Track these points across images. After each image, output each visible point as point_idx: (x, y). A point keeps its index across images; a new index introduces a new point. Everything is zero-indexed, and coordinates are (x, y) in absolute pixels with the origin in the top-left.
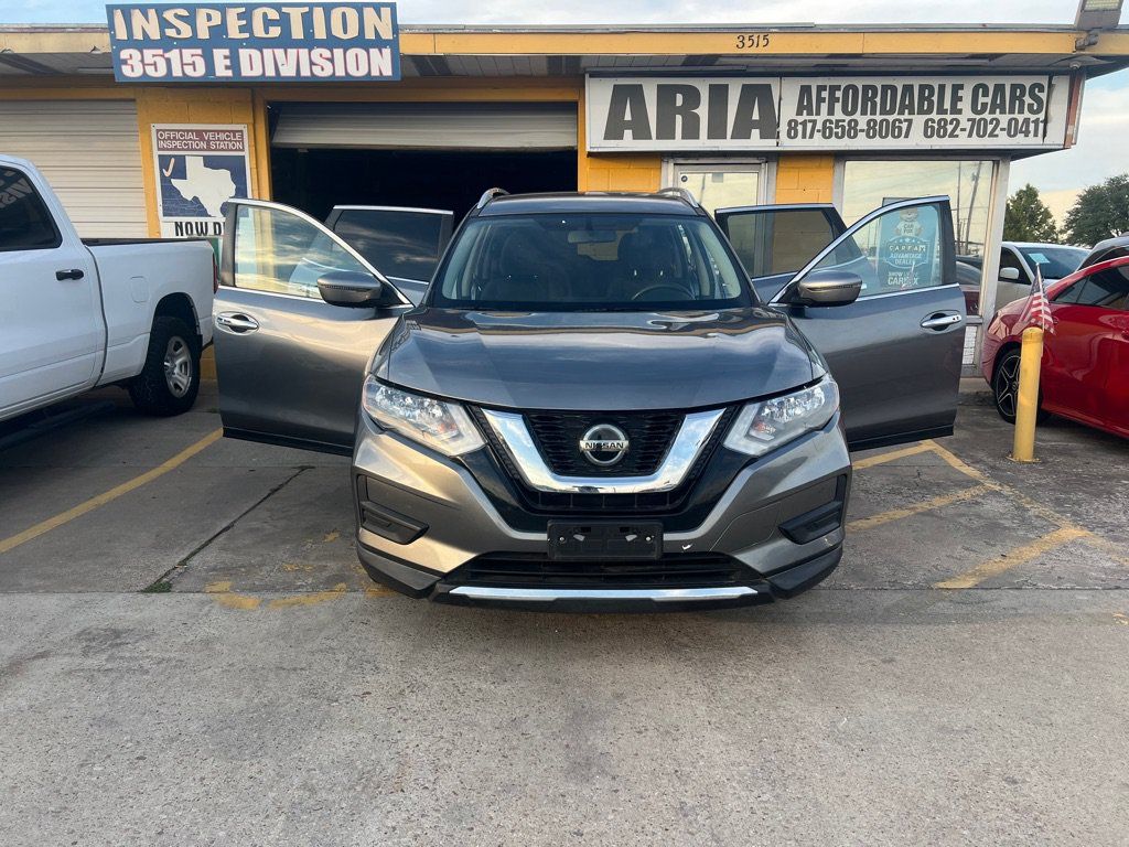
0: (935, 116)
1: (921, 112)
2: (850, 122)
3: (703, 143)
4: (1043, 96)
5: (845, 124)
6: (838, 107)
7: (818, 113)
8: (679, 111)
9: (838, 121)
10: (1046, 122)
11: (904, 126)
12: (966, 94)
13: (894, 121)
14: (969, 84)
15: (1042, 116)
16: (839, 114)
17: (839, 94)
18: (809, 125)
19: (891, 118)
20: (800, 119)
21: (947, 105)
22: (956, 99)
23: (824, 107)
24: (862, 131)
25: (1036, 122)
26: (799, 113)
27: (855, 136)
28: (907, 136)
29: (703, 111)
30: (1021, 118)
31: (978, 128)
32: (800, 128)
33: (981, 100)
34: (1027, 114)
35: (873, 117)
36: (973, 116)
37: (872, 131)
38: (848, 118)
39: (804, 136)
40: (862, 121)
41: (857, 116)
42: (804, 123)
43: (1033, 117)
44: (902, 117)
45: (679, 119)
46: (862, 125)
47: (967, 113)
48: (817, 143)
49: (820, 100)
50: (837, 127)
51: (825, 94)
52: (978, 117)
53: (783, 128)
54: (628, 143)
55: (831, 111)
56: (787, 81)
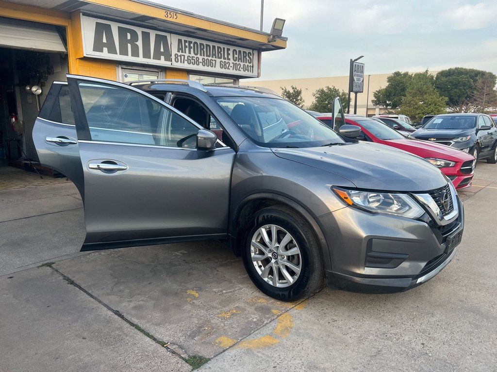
0: (222, 60)
1: (219, 58)
2: (197, 58)
3: (140, 60)
4: (251, 57)
5: (195, 59)
6: (192, 50)
7: (185, 53)
8: (129, 41)
9: (192, 57)
10: (253, 67)
11: (214, 62)
12: (231, 52)
13: (211, 60)
14: (232, 48)
15: (251, 64)
16: (192, 54)
17: (192, 45)
18: (183, 57)
19: (210, 58)
20: (179, 54)
21: (226, 56)
22: (228, 54)
23: (187, 49)
24: (201, 62)
25: (250, 66)
26: (179, 51)
27: (199, 65)
28: (215, 67)
29: (140, 43)
30: (246, 64)
31: (235, 67)
32: (179, 58)
33: (236, 56)
34: (248, 64)
35: (204, 57)
36: (234, 62)
37: (204, 63)
38: (196, 56)
39: (181, 62)
40: (201, 58)
41: (199, 56)
42: (181, 56)
43: (249, 65)
44: (213, 59)
45: (129, 45)
46: (201, 60)
47: (232, 61)
48: (186, 66)
49: (186, 47)
50: (192, 60)
51: (187, 44)
52: (235, 62)
53: (173, 57)
54: (105, 54)
55: (190, 53)
56: (173, 35)
